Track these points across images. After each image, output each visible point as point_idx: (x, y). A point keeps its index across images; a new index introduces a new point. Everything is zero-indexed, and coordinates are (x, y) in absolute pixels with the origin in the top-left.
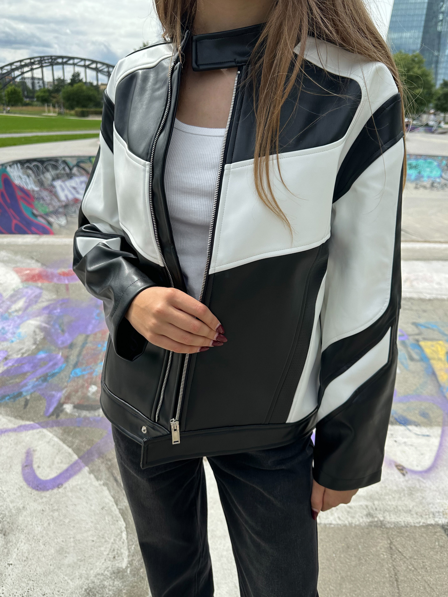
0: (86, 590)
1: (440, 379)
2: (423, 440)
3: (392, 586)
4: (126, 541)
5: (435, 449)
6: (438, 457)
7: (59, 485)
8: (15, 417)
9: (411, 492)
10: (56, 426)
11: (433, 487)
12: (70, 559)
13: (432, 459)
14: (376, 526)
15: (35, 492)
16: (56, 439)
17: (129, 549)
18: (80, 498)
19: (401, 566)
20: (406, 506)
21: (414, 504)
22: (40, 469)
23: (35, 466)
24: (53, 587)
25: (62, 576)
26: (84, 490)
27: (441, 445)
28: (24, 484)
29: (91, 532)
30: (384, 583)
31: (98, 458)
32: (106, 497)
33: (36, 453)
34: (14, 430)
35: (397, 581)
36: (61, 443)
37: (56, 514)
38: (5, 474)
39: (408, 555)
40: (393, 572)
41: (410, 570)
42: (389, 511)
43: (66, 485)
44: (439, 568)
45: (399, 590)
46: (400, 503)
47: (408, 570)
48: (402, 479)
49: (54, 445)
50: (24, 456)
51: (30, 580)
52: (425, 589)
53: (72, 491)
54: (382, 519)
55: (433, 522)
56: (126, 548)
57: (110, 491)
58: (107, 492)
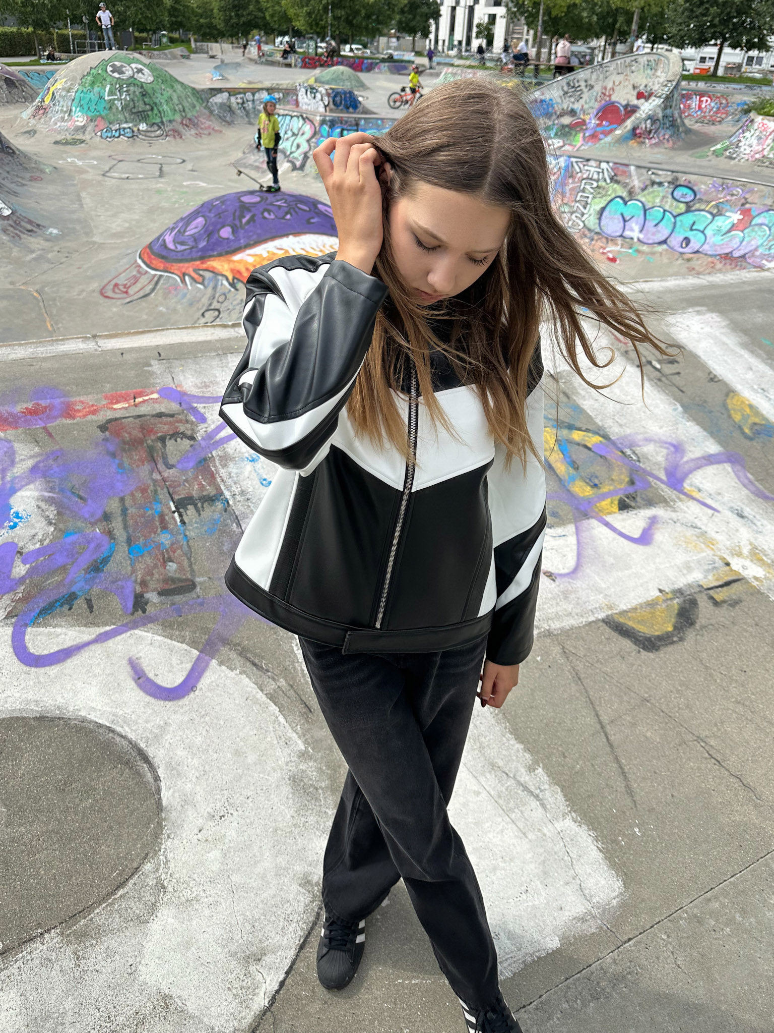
0: (289, 779)
1: (558, 472)
2: (561, 541)
3: (577, 684)
4: (287, 725)
5: (575, 547)
6: (579, 555)
7: (193, 688)
8: (85, 626)
9: (566, 595)
10: (149, 623)
11: (584, 586)
12: (251, 758)
13: (575, 558)
14: (544, 636)
15: (169, 704)
16: (160, 638)
17: (295, 731)
18: (221, 695)
19: (578, 666)
20: (565, 610)
21: (572, 606)
22: (160, 677)
23: (151, 675)
24: (253, 788)
25: (256, 775)
26: (221, 685)
27: (579, 542)
28: (148, 698)
29: (248, 728)
30: (569, 684)
31: (224, 646)
32: (247, 686)
33: (143, 660)
34: (96, 641)
35: (579, 679)
36: (169, 641)
37: (207, 718)
38: (117, 695)
39: (582, 654)
40: (574, 673)
41: (588, 666)
42: (552, 619)
43: (199, 686)
44: (611, 658)
45: (583, 686)
46: (559, 608)
47: (586, 667)
48: (553, 585)
49: (160, 646)
50: (129, 668)
51: (222, 790)
52: (605, 679)
53: (210, 690)
54: (547, 628)
55: (594, 619)
56: (290, 731)
57: (250, 678)
58: (247, 679)
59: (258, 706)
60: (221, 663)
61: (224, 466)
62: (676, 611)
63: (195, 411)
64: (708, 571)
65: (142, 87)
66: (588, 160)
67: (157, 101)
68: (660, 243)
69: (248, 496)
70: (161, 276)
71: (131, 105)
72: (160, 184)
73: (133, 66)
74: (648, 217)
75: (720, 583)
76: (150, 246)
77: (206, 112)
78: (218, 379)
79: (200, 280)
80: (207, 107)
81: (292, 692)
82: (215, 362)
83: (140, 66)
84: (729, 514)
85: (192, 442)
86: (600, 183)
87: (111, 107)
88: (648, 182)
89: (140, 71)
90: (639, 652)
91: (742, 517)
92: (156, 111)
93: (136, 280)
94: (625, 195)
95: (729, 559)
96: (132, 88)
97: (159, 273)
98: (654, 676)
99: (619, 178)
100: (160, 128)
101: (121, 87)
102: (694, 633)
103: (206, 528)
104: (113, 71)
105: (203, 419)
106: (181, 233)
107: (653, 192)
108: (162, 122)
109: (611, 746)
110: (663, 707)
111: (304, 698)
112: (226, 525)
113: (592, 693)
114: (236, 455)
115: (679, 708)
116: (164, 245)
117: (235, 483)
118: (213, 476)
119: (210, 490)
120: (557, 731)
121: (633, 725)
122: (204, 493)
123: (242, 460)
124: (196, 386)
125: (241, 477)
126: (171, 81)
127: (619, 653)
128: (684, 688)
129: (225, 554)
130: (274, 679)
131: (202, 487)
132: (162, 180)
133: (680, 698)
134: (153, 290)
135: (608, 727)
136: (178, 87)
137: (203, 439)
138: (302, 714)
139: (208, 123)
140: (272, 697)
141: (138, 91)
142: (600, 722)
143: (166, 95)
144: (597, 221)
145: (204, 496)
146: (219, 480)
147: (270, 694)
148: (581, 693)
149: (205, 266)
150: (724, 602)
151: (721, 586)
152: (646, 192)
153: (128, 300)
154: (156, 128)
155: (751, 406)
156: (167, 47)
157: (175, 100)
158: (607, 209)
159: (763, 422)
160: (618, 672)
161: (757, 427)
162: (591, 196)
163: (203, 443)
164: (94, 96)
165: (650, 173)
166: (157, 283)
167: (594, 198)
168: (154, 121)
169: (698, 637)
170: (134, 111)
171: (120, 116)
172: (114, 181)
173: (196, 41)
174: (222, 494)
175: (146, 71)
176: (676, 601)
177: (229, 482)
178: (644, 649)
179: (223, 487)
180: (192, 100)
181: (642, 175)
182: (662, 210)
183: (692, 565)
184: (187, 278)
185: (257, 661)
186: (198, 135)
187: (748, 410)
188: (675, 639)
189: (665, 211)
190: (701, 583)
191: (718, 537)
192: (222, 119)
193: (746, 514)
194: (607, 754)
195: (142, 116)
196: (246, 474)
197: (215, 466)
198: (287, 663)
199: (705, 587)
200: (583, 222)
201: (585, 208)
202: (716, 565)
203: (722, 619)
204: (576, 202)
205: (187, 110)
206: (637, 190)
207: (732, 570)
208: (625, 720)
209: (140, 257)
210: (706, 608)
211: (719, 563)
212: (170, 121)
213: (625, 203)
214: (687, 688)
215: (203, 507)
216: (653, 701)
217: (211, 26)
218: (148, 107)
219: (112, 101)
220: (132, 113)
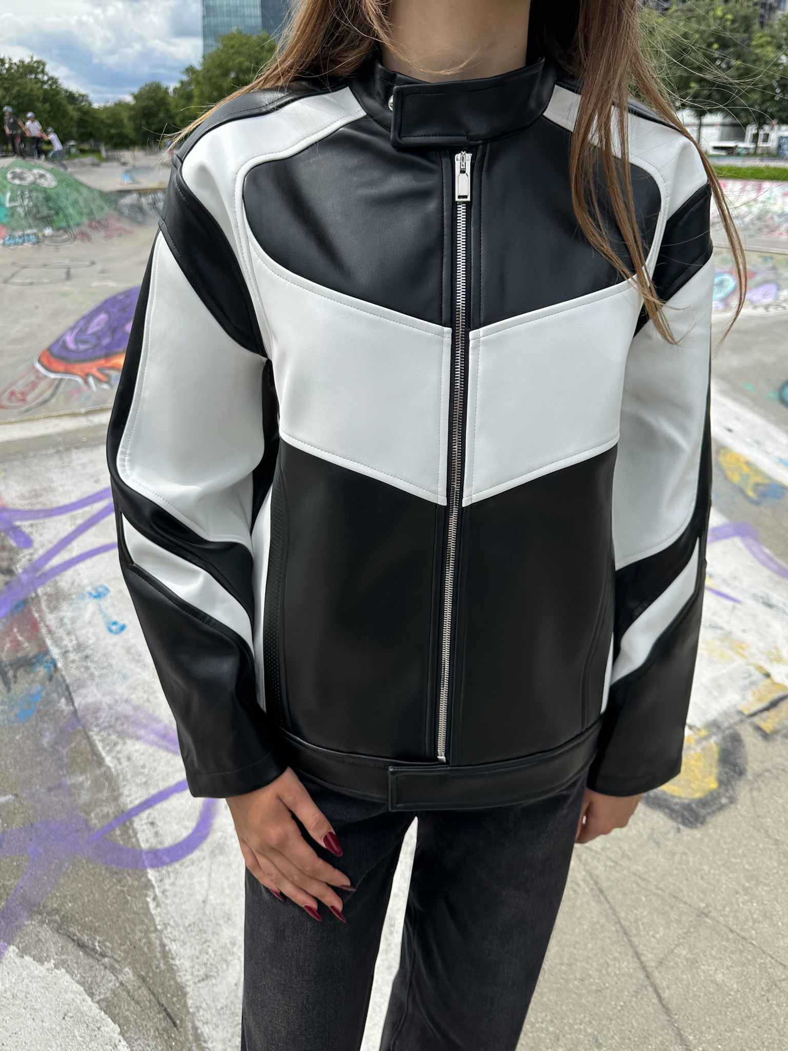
3: (599, 902)
19: (596, 868)
26: (21, 995)
30: (588, 903)
31: (30, 917)
32: (66, 991)
35: (601, 891)
40: (592, 882)
41: (610, 867)
45: (609, 903)
47: (608, 868)
52: (638, 885)
57: (72, 974)
58: (68, 977)
59: (83, 1028)
60: (23, 952)
61: (53, 609)
62: (716, 756)
63: (16, 532)
64: (744, 688)
65: (45, 192)
67: (62, 205)
69: (88, 652)
70: (61, 380)
71: (35, 210)
72: (67, 287)
73: (35, 171)
75: (764, 704)
76: (50, 349)
77: (115, 214)
78: (54, 485)
79: (105, 379)
80: (116, 209)
81: (144, 991)
82: (53, 462)
83: (42, 172)
84: (751, 603)
85: (7, 578)
87: (12, 215)
89: (42, 176)
90: (679, 830)
91: (770, 606)
92: (61, 215)
93: (34, 385)
95: (768, 668)
96: (34, 194)
97: (59, 376)
98: (706, 868)
100: (66, 232)
101: (23, 193)
102: (747, 788)
103: (17, 710)
104: (13, 178)
105: (27, 542)
106: (82, 331)
108: (69, 226)
109: (667, 1010)
110: (731, 921)
111: (163, 1001)
112: (49, 702)
113: (622, 914)
114: (73, 591)
115: (754, 922)
116: (64, 346)
117: (69, 634)
118: (35, 626)
119: (29, 648)
120: (580, 996)
121: (693, 963)
122: (20, 655)
123: (82, 596)
124: (23, 497)
125: (79, 623)
126: (77, 185)
127: (650, 837)
128: (753, 882)
129: (45, 750)
130: (113, 970)
131: (17, 645)
132: (69, 283)
133: (751, 901)
134: (53, 395)
135: (656, 974)
136: (85, 191)
137: (25, 571)
138: (161, 1033)
139: (118, 225)
140: (109, 1007)
141: (41, 196)
142: (644, 968)
143: (72, 198)
145: (19, 660)
146: (44, 631)
147: (105, 999)
148: (607, 916)
149: (110, 364)
150: (775, 732)
151: (767, 709)
153: (26, 407)
154: (61, 232)
155: (748, 464)
156: (76, 156)
157: (82, 203)
159: (766, 481)
160: (655, 870)
161: (761, 489)
163: (24, 578)
166: (57, 387)
168: (60, 226)
169: (755, 793)
170: (38, 216)
171: (24, 223)
172: (15, 288)
173: (107, 151)
174: (46, 652)
175: (49, 176)
176: (713, 740)
177: (60, 632)
178: (684, 824)
179: (49, 642)
180: (99, 202)
183: (723, 682)
184: (91, 380)
185: (85, 938)
186: (108, 237)
187: (746, 469)
188: (724, 801)
190: (740, 708)
191: (749, 638)
192: (133, 220)
193: (774, 602)
194: (663, 1027)
195: (47, 221)
196: (87, 616)
197: (40, 611)
198: (138, 935)
199: (747, 712)
202: (754, 678)
203: (779, 760)
205: (94, 212)
207: (774, 684)
208: (679, 956)
209: (39, 361)
210: (755, 745)
211: (757, 676)
212: (78, 225)
214: (758, 883)
215: (15, 677)
216: (714, 914)
217: (121, 136)
218: (52, 212)
219: (13, 209)
220: (35, 218)
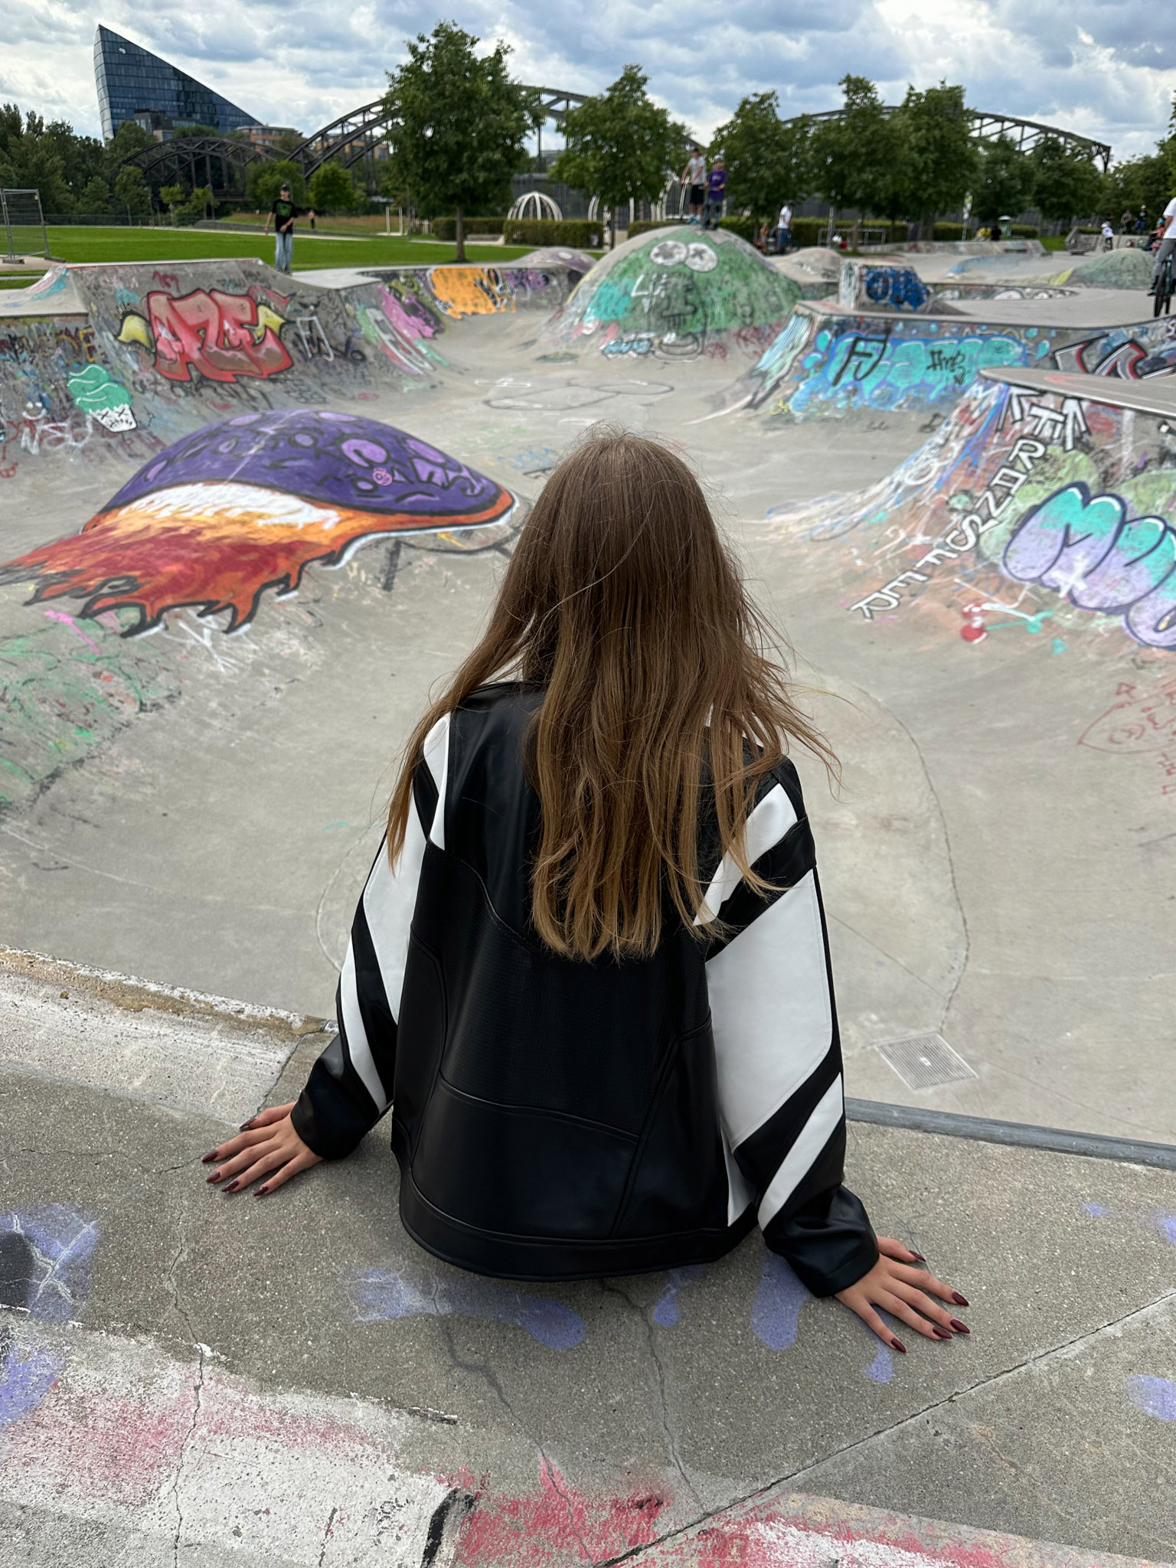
65: (691, 277)
66: (1043, 393)
67: (708, 300)
68: (1111, 612)
71: (665, 304)
73: (693, 246)
74: (1121, 541)
83: (702, 247)
86: (1050, 449)
87: (634, 309)
88: (1154, 454)
89: (699, 254)
92: (700, 315)
94: (1092, 480)
96: (674, 280)
99: (1091, 439)
100: (696, 340)
101: (659, 277)
104: (659, 255)
107: (1159, 478)
108: (704, 332)
126: (748, 270)
136: (758, 278)
141: (683, 283)
143: (728, 289)
144: (1008, 537)
152: (1141, 478)
154: (690, 339)
157: (742, 298)
158: (1042, 513)
162: (1022, 478)
164: (617, 292)
165: (1164, 429)
167: (1028, 482)
168: (692, 330)
170: (666, 313)
171: (643, 322)
175: (709, 253)
181: (1147, 433)
182: (1161, 526)
186: (757, 354)
189: (1167, 528)
195: (674, 321)
200: (978, 536)
201: (998, 505)
204: (989, 488)
205: (758, 314)
206: (1124, 471)
212: (719, 330)
213: (1086, 502)
218: (689, 308)
219: (639, 298)
220: (661, 316)
